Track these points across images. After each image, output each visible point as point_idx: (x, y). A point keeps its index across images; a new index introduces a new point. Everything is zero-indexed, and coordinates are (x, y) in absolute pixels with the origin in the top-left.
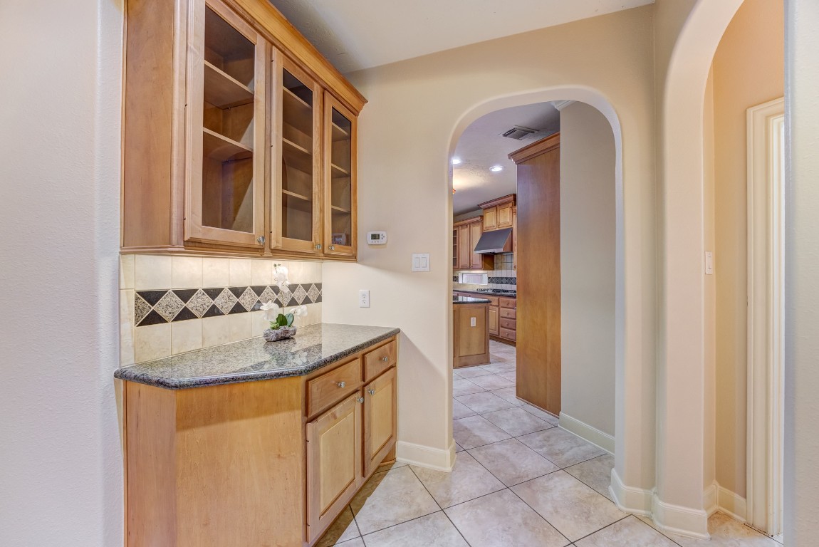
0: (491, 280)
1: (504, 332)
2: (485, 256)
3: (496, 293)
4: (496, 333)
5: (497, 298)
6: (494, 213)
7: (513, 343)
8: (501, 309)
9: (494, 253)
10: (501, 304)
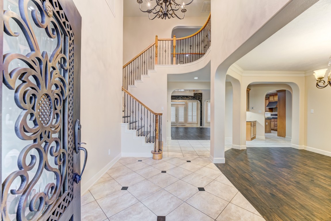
0: (272, 115)
1: (275, 128)
2: (270, 108)
3: (273, 118)
4: (273, 128)
5: (274, 119)
6: (273, 97)
7: (276, 130)
8: (275, 122)
9: (273, 108)
10: (275, 121)
